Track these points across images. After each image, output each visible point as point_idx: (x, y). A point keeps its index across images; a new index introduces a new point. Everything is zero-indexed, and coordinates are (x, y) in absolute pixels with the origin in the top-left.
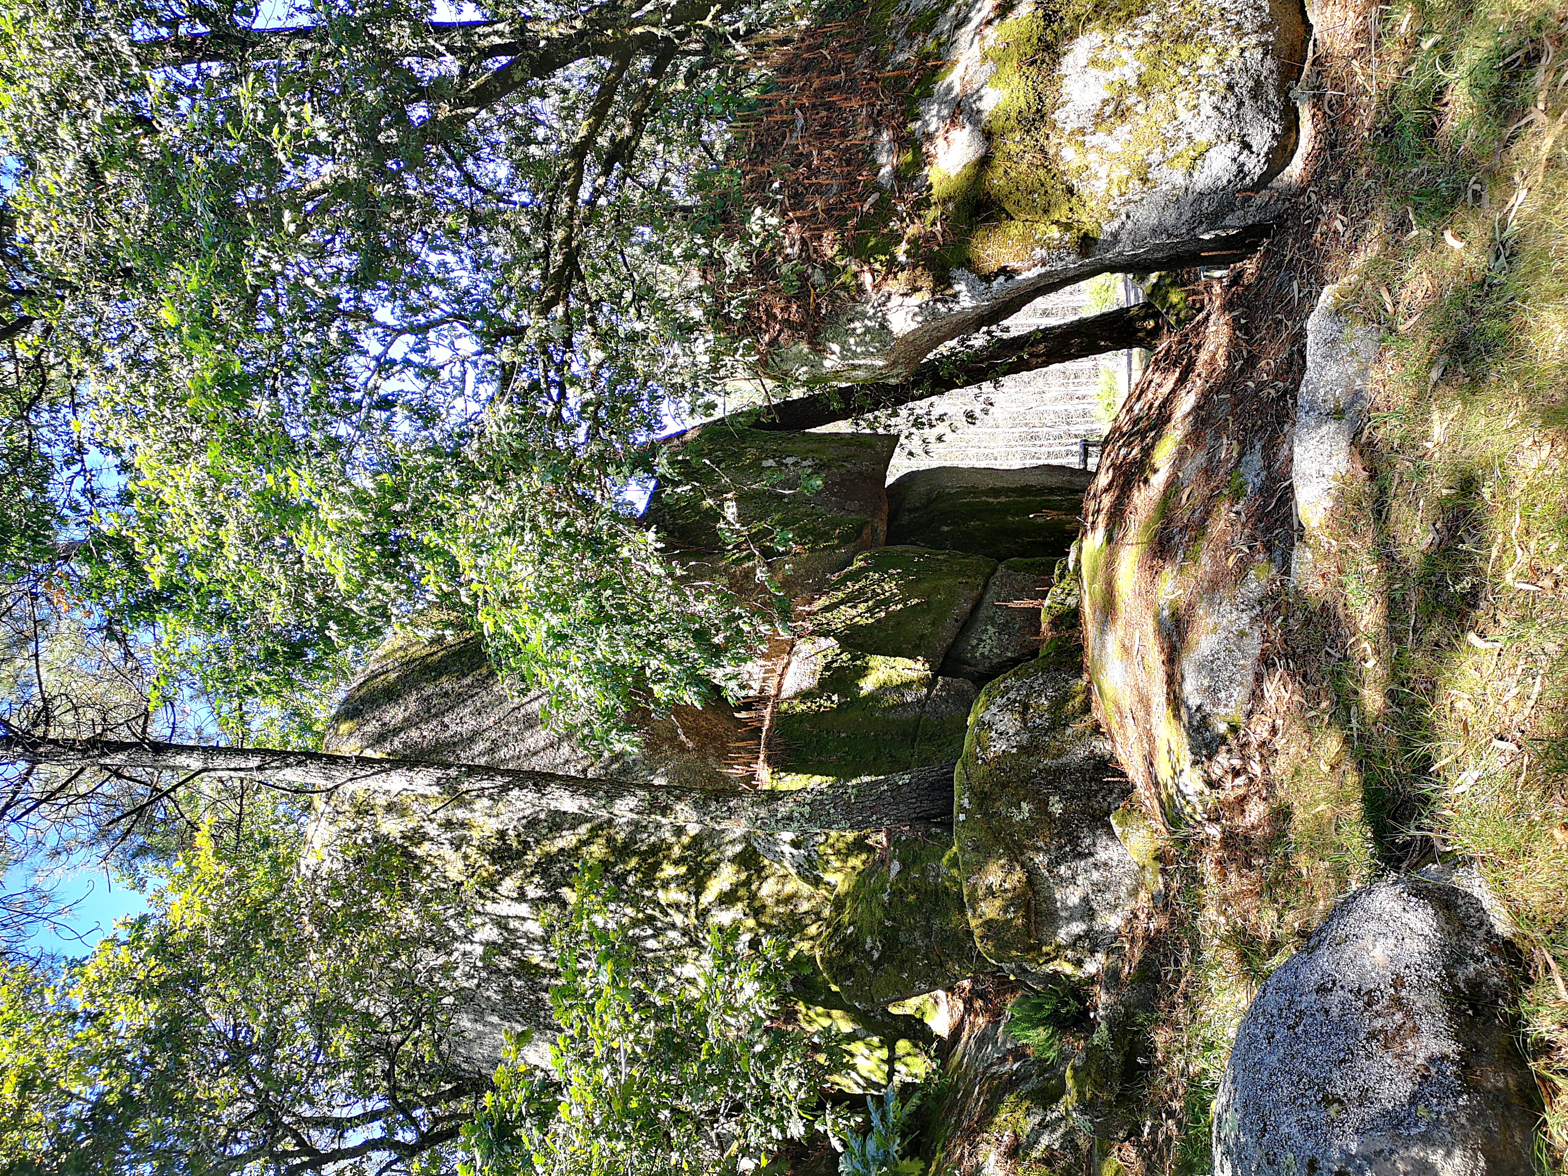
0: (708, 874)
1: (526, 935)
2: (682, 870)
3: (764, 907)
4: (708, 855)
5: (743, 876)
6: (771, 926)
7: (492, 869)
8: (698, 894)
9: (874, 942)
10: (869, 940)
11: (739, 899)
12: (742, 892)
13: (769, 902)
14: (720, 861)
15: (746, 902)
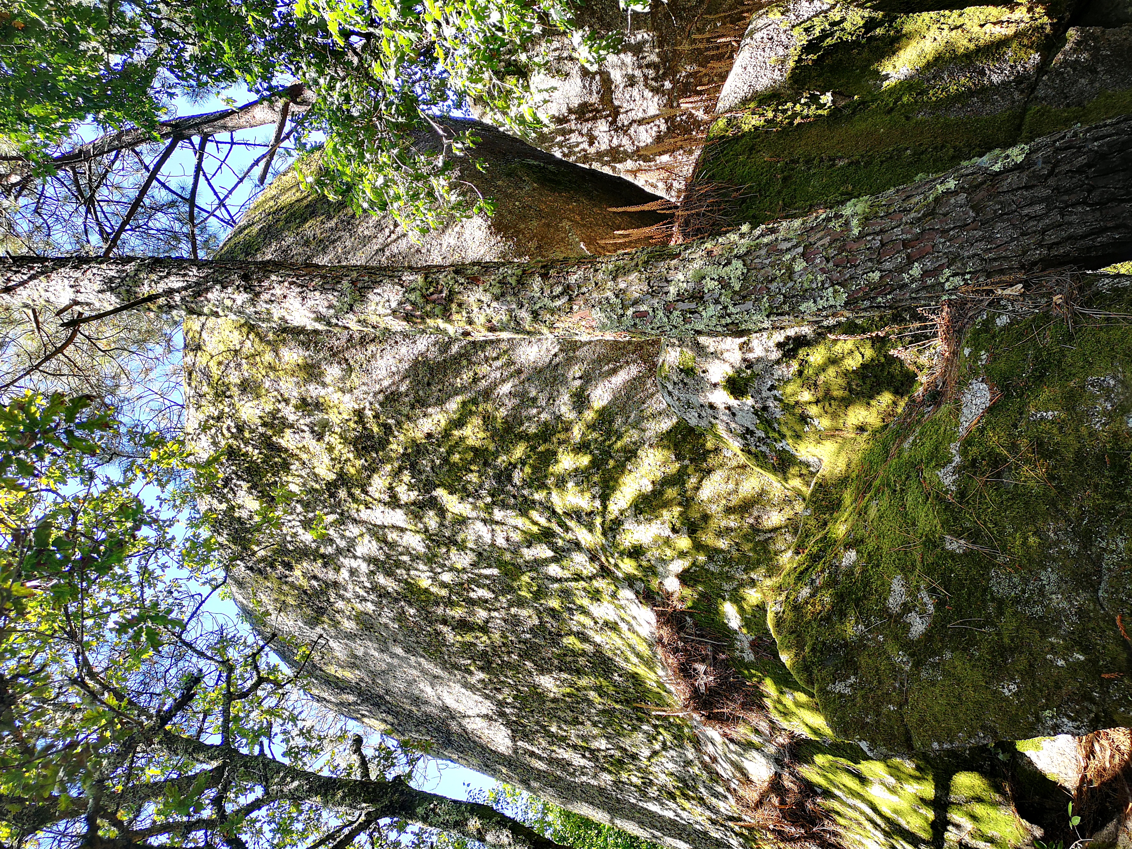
0: (621, 468)
1: (407, 551)
2: (585, 460)
3: (706, 517)
4: (620, 437)
5: (674, 468)
6: (718, 551)
7: (359, 463)
8: (605, 498)
9: (913, 592)
10: (897, 585)
11: (666, 504)
12: (671, 493)
13: (714, 509)
14: (639, 444)
15: (677, 510)
